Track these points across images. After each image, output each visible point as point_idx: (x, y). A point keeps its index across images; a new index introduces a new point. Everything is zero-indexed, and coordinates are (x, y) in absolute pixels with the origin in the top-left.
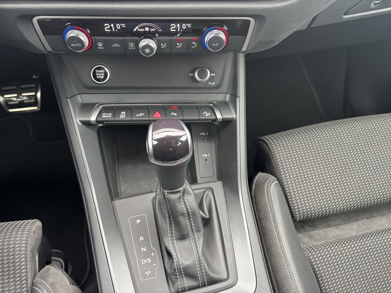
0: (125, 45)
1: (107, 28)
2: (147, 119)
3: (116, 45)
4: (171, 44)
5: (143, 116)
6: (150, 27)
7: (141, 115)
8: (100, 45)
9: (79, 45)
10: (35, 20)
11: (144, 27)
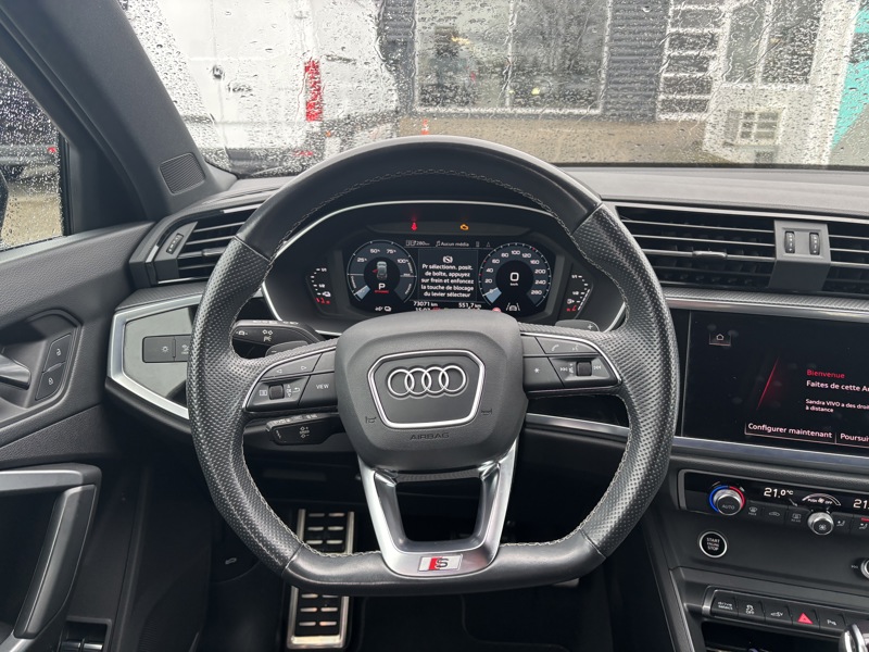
0: (787, 515)
1: (767, 492)
2: (790, 622)
3: (775, 514)
4: (852, 524)
5: (780, 618)
6: (826, 499)
7: (779, 614)
8: (753, 510)
9: (733, 508)
10: (682, 473)
11: (817, 498)
